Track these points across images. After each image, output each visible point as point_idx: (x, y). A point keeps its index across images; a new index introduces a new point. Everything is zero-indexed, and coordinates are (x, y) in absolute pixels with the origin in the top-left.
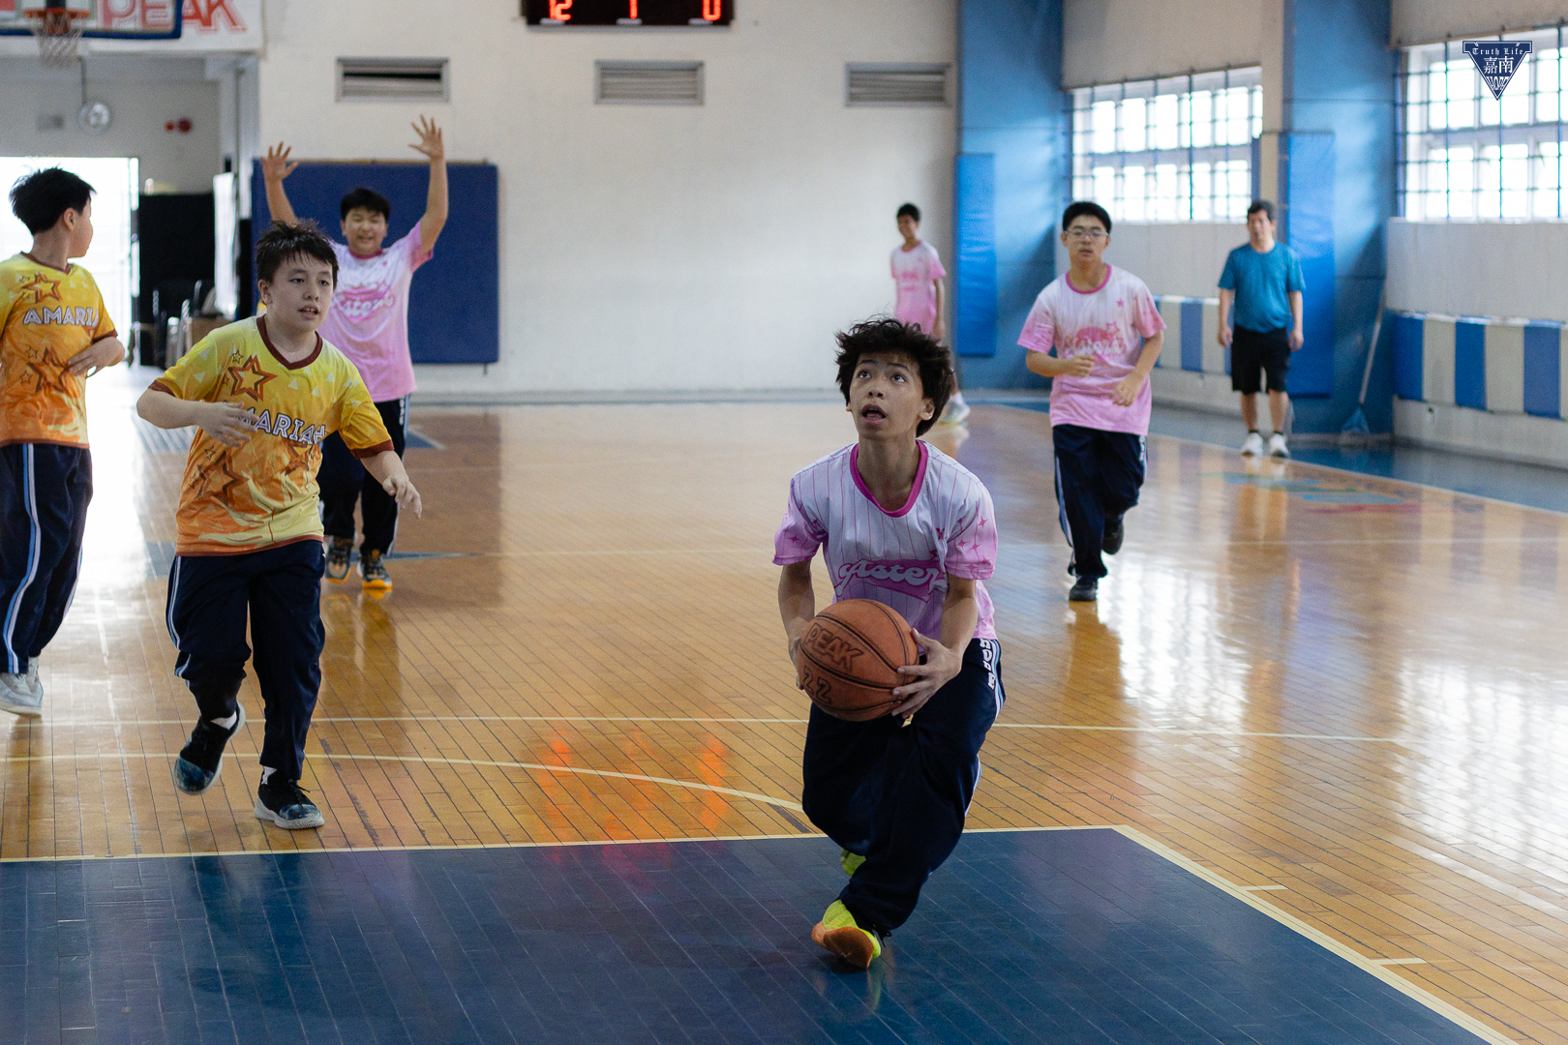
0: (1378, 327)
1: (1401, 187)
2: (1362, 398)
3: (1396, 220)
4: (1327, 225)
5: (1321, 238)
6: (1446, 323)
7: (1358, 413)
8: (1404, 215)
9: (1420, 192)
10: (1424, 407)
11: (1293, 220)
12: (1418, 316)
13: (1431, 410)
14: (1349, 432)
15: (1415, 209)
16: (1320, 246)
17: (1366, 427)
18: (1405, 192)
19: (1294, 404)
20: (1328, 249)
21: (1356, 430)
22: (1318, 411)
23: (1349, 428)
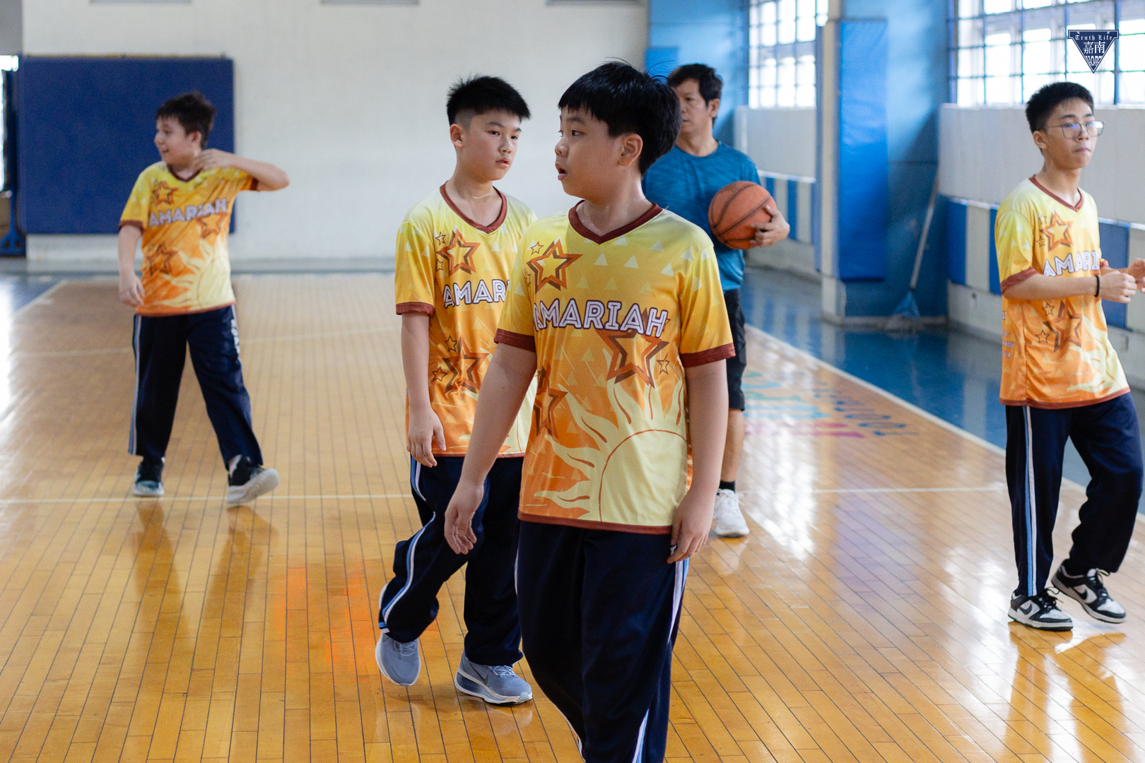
0: (930, 212)
1: (953, 74)
2: (914, 282)
3: (947, 106)
4: (880, 111)
5: (874, 124)
6: (982, 209)
7: (909, 297)
8: (956, 102)
9: (972, 77)
10: (969, 293)
11: (844, 106)
12: (964, 202)
13: (974, 296)
14: (899, 316)
15: (967, 95)
16: (872, 131)
17: (916, 311)
18: (956, 78)
19: (847, 288)
20: (881, 134)
21: (906, 314)
22: (872, 294)
23: (899, 312)
